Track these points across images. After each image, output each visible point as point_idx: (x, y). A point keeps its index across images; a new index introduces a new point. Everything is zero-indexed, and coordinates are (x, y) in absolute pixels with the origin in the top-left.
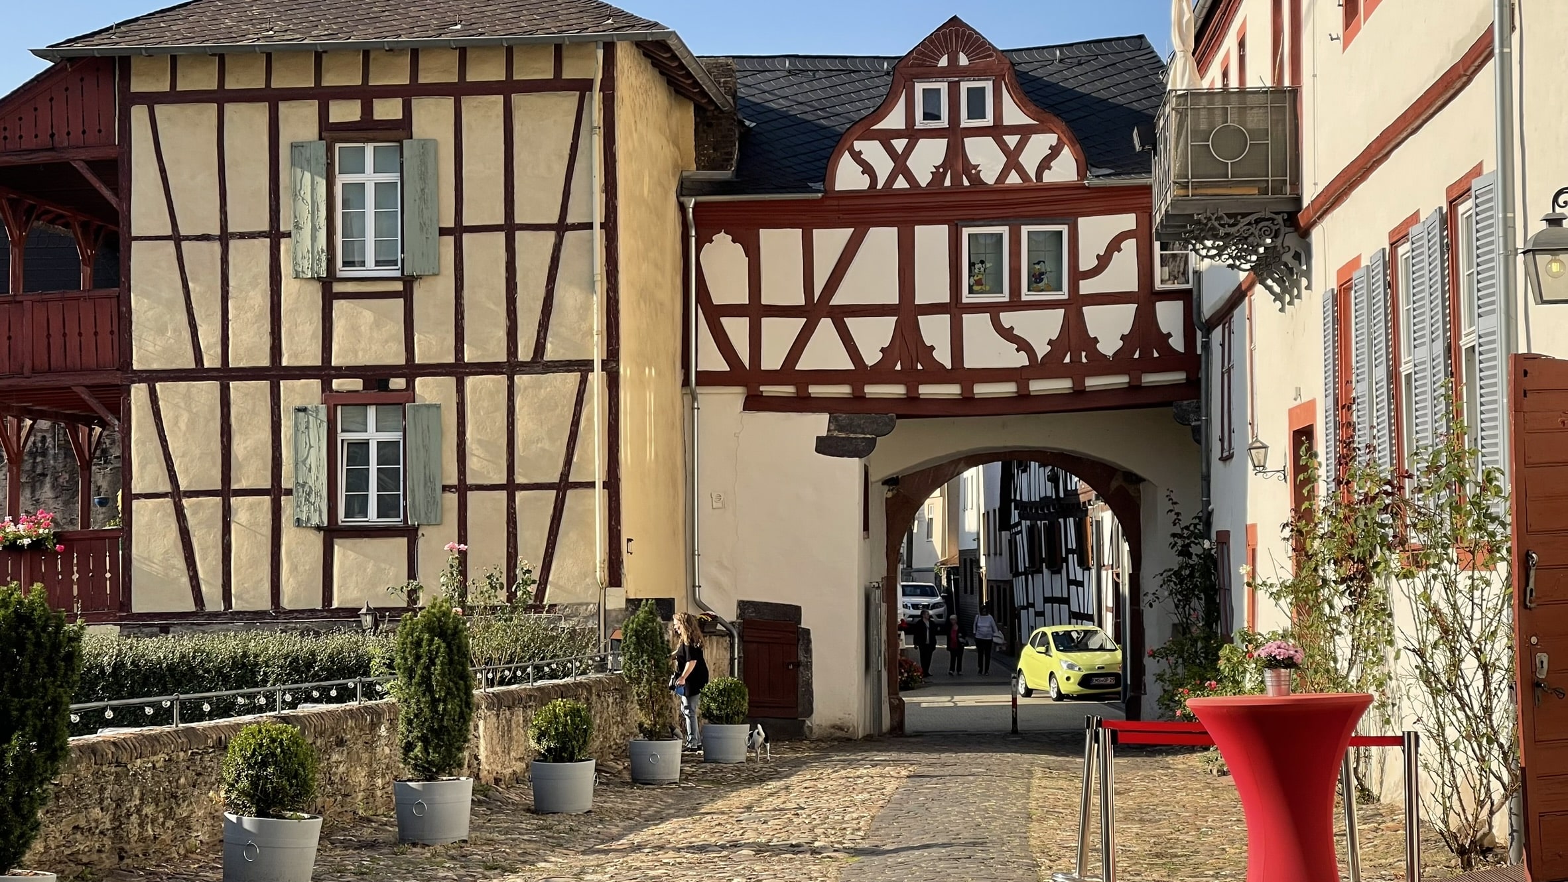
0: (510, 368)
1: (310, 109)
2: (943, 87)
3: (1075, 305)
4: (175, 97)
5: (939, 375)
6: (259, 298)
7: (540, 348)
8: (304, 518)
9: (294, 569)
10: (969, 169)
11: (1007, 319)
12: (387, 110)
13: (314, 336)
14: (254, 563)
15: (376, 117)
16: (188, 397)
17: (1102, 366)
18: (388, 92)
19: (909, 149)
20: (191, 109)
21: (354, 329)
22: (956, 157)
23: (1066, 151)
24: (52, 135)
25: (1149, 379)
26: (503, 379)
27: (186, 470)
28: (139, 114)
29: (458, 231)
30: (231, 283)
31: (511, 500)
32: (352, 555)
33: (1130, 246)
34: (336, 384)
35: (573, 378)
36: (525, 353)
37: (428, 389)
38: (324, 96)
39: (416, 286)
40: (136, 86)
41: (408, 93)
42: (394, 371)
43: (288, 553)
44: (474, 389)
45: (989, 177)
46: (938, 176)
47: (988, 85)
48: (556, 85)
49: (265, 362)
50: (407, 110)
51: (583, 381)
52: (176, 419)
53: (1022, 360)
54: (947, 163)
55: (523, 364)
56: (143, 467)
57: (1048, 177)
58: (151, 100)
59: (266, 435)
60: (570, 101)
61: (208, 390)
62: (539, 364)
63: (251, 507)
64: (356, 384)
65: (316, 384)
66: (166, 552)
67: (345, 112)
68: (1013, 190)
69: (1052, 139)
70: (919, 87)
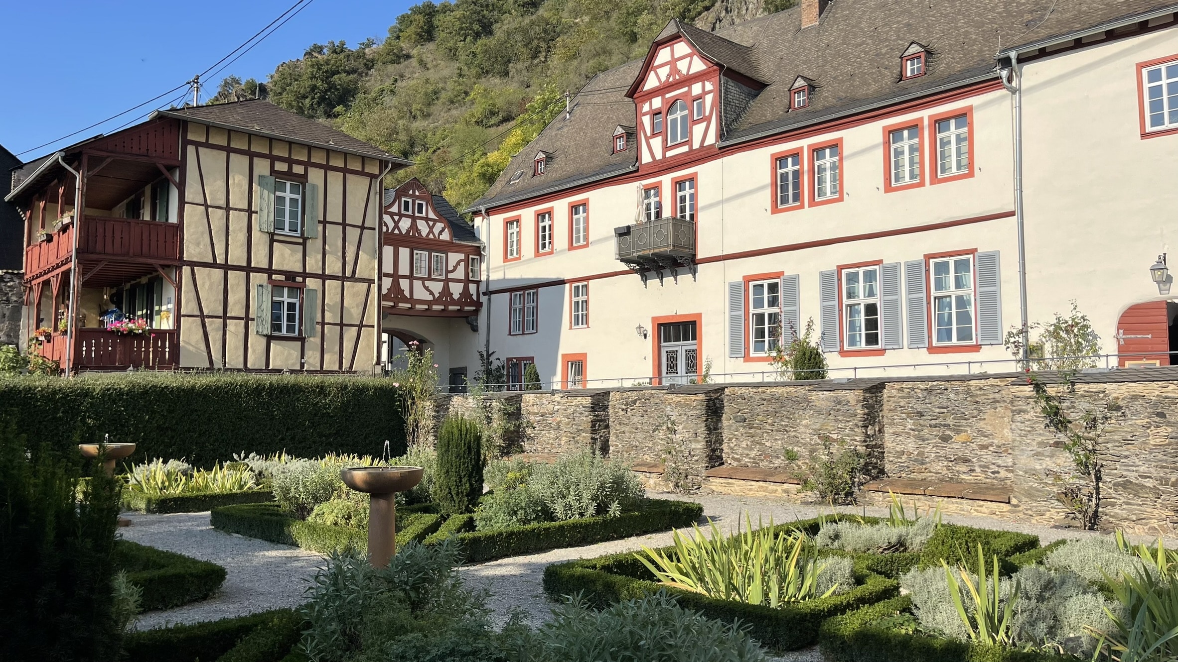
0: (343, 278)
1: (267, 163)
2: (410, 201)
3: (447, 281)
4: (207, 145)
5: (405, 300)
6: (242, 237)
7: (354, 272)
8: (260, 331)
9: (254, 351)
10: (417, 230)
11: (427, 283)
12: (298, 169)
13: (265, 256)
14: (236, 348)
15: (294, 171)
16: (209, 275)
17: (453, 302)
18: (299, 163)
19: (399, 220)
20: (215, 152)
21: (282, 255)
22: (414, 226)
23: (446, 230)
24: (148, 150)
25: (466, 308)
26: (340, 282)
27: (208, 306)
28: (191, 149)
29: (324, 222)
30: (230, 228)
31: (341, 330)
32: (278, 347)
33: (462, 264)
34: (274, 277)
35: (366, 285)
36: (348, 273)
37: (311, 283)
38: (273, 159)
39: (308, 241)
40: (190, 137)
41: (308, 164)
42: (297, 274)
43: (252, 345)
44: (329, 285)
45: (424, 234)
46: (408, 231)
47: (424, 203)
48: (362, 173)
49: (244, 264)
50: (306, 171)
51: (369, 287)
52: (204, 284)
53: (431, 298)
54: (411, 227)
55: (347, 277)
56: (187, 303)
57: (441, 237)
58: (197, 144)
59: (244, 294)
60: (367, 181)
61: (218, 273)
62: (353, 278)
63: (236, 325)
64: (282, 278)
65: (265, 276)
66: (197, 341)
67: (281, 167)
68: (431, 239)
69: (443, 225)
70: (403, 199)
